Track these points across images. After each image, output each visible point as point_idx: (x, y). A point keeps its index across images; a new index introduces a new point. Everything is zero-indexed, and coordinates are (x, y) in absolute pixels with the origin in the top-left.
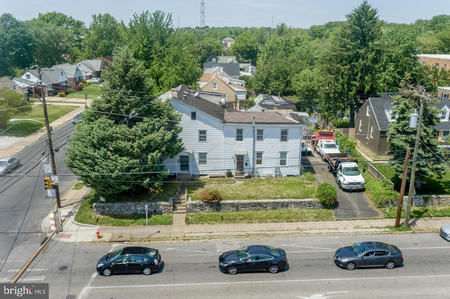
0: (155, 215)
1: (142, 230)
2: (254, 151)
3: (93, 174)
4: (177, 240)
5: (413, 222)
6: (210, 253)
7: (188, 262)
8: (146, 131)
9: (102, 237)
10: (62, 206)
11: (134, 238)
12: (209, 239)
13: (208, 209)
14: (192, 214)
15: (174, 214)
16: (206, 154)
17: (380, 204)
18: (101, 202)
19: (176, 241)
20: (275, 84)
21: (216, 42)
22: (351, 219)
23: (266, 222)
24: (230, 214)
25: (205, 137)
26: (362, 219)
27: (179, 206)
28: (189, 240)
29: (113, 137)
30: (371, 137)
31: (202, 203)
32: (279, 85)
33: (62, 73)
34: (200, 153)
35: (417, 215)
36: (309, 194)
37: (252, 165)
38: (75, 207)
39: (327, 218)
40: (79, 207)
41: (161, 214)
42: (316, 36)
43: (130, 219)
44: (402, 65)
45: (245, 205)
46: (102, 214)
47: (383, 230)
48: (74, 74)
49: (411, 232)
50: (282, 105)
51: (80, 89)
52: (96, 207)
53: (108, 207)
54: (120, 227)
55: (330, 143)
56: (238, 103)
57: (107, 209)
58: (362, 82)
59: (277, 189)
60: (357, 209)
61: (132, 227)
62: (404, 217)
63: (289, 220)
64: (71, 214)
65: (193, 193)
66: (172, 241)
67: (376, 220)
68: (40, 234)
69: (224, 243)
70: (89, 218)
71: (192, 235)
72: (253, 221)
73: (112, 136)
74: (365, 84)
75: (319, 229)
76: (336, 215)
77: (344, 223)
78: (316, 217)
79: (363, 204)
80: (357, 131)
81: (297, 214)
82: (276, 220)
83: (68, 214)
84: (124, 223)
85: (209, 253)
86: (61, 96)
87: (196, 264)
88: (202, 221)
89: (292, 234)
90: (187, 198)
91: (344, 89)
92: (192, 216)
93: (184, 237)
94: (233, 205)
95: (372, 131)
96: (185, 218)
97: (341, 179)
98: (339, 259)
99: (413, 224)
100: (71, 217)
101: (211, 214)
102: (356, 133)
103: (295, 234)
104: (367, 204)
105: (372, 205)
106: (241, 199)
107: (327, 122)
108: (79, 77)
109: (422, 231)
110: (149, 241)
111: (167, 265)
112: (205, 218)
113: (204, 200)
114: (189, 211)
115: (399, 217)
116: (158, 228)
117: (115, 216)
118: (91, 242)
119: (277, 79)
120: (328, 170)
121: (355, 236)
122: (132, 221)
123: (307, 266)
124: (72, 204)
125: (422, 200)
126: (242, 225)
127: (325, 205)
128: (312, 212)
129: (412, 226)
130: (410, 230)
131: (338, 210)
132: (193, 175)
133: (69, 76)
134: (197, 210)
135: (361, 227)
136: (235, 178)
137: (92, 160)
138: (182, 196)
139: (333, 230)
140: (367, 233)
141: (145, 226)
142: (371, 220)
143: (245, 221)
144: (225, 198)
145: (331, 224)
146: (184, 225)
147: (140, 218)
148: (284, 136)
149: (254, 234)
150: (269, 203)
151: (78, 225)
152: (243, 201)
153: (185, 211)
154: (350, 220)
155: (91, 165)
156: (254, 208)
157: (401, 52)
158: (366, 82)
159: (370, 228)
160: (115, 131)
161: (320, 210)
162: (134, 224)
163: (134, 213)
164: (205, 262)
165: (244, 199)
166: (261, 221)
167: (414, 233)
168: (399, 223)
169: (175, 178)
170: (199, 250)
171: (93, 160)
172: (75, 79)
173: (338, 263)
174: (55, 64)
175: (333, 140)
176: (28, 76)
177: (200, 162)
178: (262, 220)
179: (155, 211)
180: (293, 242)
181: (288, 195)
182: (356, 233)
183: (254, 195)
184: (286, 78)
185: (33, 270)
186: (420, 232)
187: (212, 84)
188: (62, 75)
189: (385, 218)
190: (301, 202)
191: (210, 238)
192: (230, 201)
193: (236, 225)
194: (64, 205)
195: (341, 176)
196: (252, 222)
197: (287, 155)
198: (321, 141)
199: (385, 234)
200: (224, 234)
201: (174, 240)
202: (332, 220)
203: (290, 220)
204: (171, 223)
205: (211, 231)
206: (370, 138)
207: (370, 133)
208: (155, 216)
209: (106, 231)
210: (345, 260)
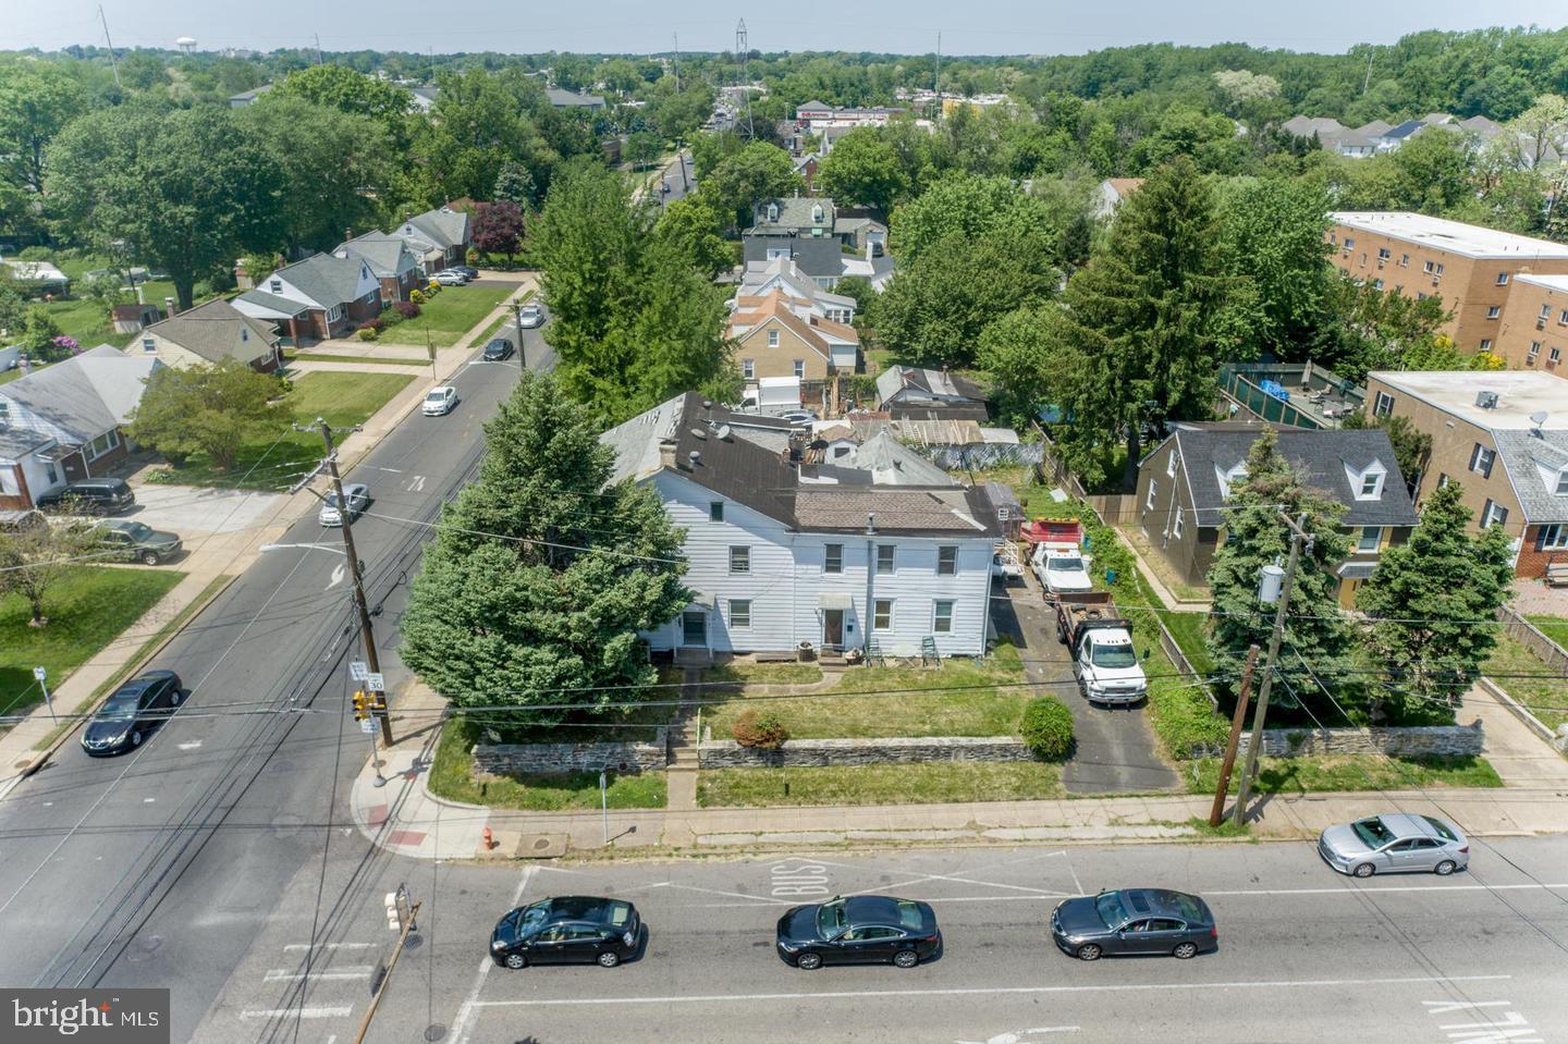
0: (623, 775)
1: (593, 824)
2: (869, 597)
3: (472, 696)
4: (678, 856)
5: (1256, 805)
6: (755, 899)
7: (705, 928)
8: (599, 579)
9: (497, 844)
10: (395, 738)
11: (574, 850)
12: (755, 855)
13: (751, 761)
14: (713, 773)
15: (670, 773)
16: (748, 602)
17: (1179, 751)
18: (491, 743)
19: (674, 859)
20: (934, 330)
21: (776, 158)
22: (1103, 794)
23: (894, 803)
24: (806, 775)
25: (746, 562)
26: (1131, 796)
27: (682, 752)
28: (705, 856)
29: (517, 600)
30: (1176, 533)
31: (737, 747)
32: (945, 333)
33: (364, 271)
34: (732, 601)
35: (1269, 786)
36: (1004, 720)
37: (863, 629)
38: (426, 743)
39: (1045, 792)
40: (437, 743)
41: (638, 772)
42: (1059, 122)
43: (562, 789)
44: (1279, 290)
45: (843, 754)
46: (495, 771)
47: (1179, 831)
48: (395, 267)
49: (1248, 838)
50: (951, 405)
51: (414, 313)
52: (478, 756)
53: (509, 756)
54: (540, 812)
55: (1068, 556)
56: (835, 385)
57: (506, 761)
58: (1161, 378)
59: (925, 704)
60: (1122, 762)
61: (569, 812)
62: (1236, 792)
63: (950, 795)
64: (418, 765)
65: (715, 713)
66: (666, 859)
67: (1167, 799)
68: (349, 831)
69: (791, 866)
70: (463, 784)
71: (713, 841)
72: (863, 800)
73: (514, 597)
74: (1170, 385)
75: (1022, 827)
76: (1069, 782)
77: (1088, 805)
78: (1017, 789)
79: (1137, 744)
80: (1141, 505)
81: (972, 777)
82: (918, 797)
83: (410, 767)
84: (549, 802)
85: (753, 901)
86: (366, 339)
87: (724, 932)
88: (737, 795)
89: (956, 840)
90: (702, 732)
91: (1114, 393)
92: (712, 780)
93: (695, 846)
94: (813, 752)
95: (1178, 519)
96: (695, 787)
97: (1087, 674)
98: (1064, 934)
99: (1257, 812)
100: (421, 775)
101: (759, 774)
102: (1138, 511)
103: (962, 842)
104: (1148, 747)
105: (1160, 751)
106: (832, 737)
107: (1067, 469)
108: (409, 273)
109: (1275, 836)
110: (611, 858)
111: (655, 935)
112: (745, 787)
113: (744, 743)
114: (705, 765)
115: (1222, 792)
116: (631, 816)
117: (525, 778)
118: (472, 860)
119: (941, 314)
120: (1056, 636)
121: (1109, 848)
122: (567, 793)
123: (986, 945)
124: (418, 734)
125: (1285, 743)
126: (835, 810)
127: (1041, 755)
128: (1009, 773)
129: (1253, 821)
130: (1245, 833)
131: (1073, 764)
132: (716, 653)
133: (383, 274)
134: (725, 763)
135: (1127, 820)
136: (822, 664)
137: (468, 662)
138: (687, 723)
139: (1056, 830)
140: (1141, 841)
141: (599, 811)
142: (1153, 800)
143: (843, 798)
144: (794, 732)
145: (1052, 810)
146: (695, 807)
147: (585, 787)
148: (947, 563)
149: (863, 841)
150: (903, 748)
151: (439, 803)
152: (840, 743)
153: (696, 765)
154: (1101, 798)
155: (464, 675)
156: (865, 759)
157: (1278, 254)
158: (1174, 378)
159: (1148, 824)
160: (521, 583)
161: (1029, 764)
162: (572, 805)
163: (572, 770)
164: (744, 929)
165: (842, 736)
166: (881, 798)
167: (1254, 842)
168: (1222, 809)
169: (672, 663)
170: (730, 890)
171: (471, 663)
172: (400, 279)
173: (1061, 943)
174: (344, 239)
175: (1075, 545)
176: (276, 286)
177: (734, 621)
178: (884, 796)
179: (623, 766)
180: (956, 867)
181: (952, 722)
182: (1113, 839)
183: (865, 724)
184: (965, 315)
185: (342, 945)
186: (1270, 838)
187: (765, 334)
188: (365, 276)
189: (1189, 793)
190: (982, 747)
191: (758, 849)
192: (808, 741)
193: (820, 809)
194: (400, 736)
195: (1088, 666)
196: (859, 803)
197: (954, 607)
198: (1045, 549)
199: (1185, 843)
200: (792, 838)
201: (670, 855)
202: (1056, 798)
203: (952, 797)
204: (661, 802)
205: (759, 830)
206: (1173, 536)
207: (1173, 523)
208: (622, 779)
209: (507, 826)
210: (1078, 939)
